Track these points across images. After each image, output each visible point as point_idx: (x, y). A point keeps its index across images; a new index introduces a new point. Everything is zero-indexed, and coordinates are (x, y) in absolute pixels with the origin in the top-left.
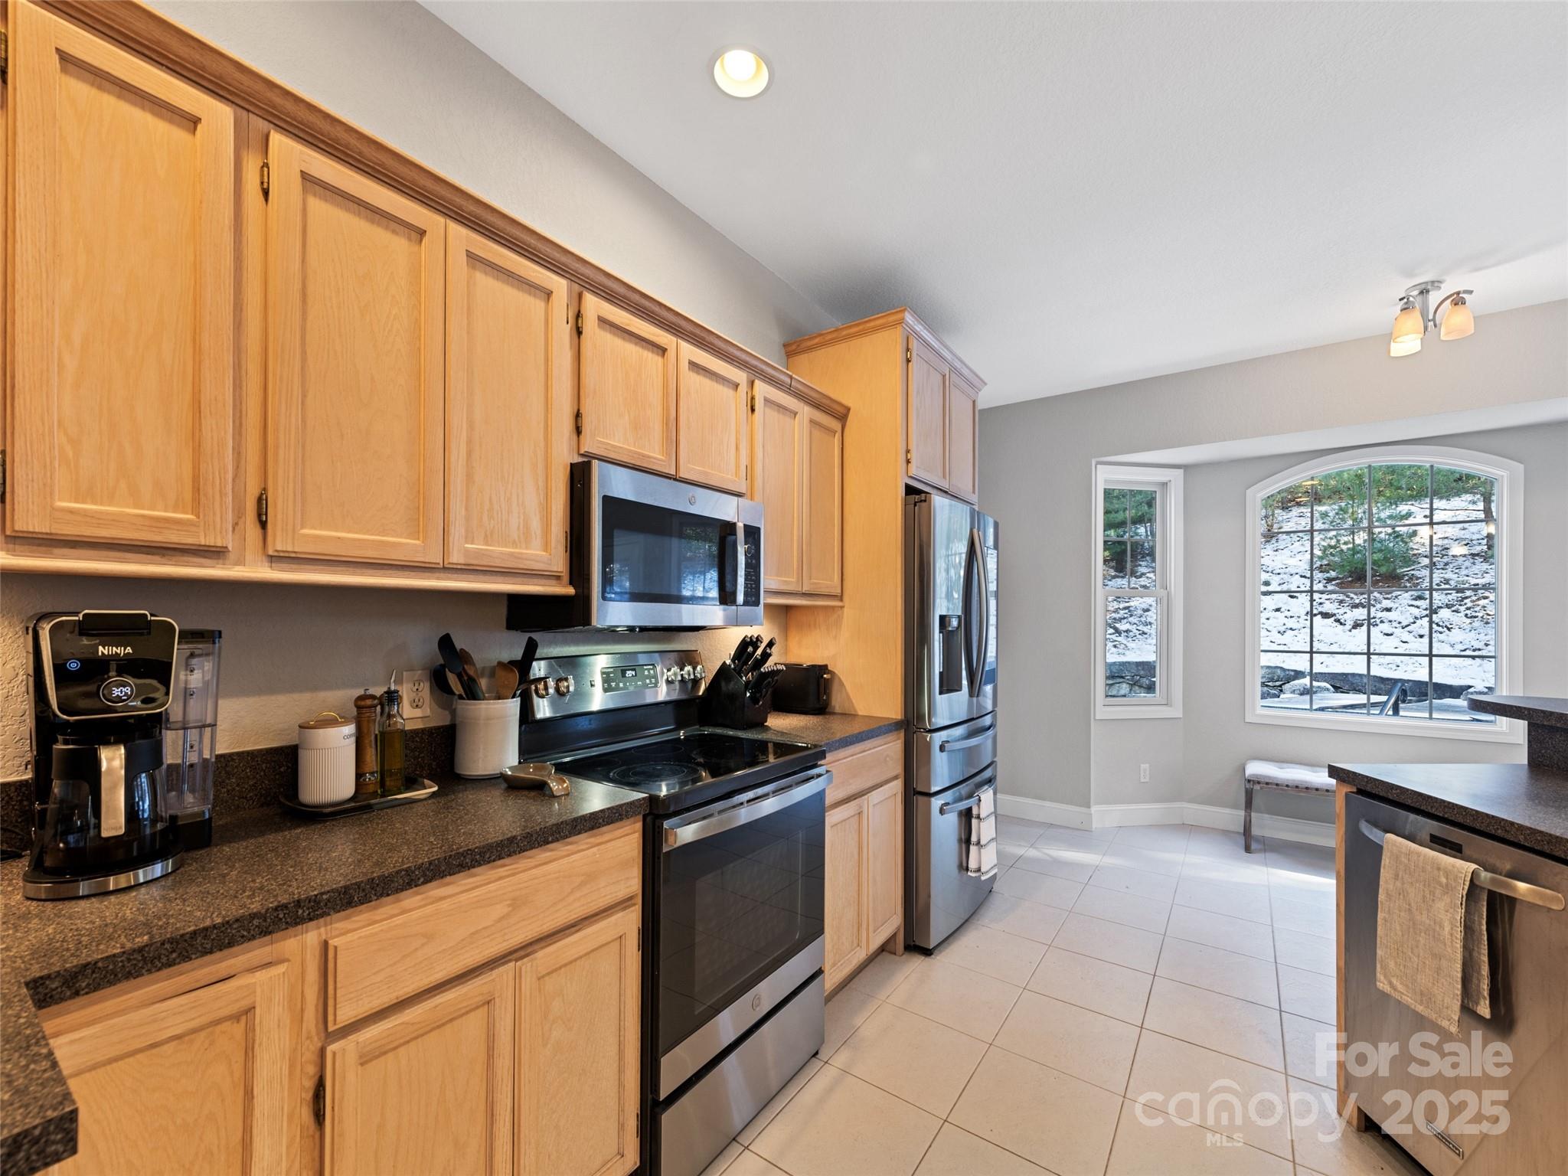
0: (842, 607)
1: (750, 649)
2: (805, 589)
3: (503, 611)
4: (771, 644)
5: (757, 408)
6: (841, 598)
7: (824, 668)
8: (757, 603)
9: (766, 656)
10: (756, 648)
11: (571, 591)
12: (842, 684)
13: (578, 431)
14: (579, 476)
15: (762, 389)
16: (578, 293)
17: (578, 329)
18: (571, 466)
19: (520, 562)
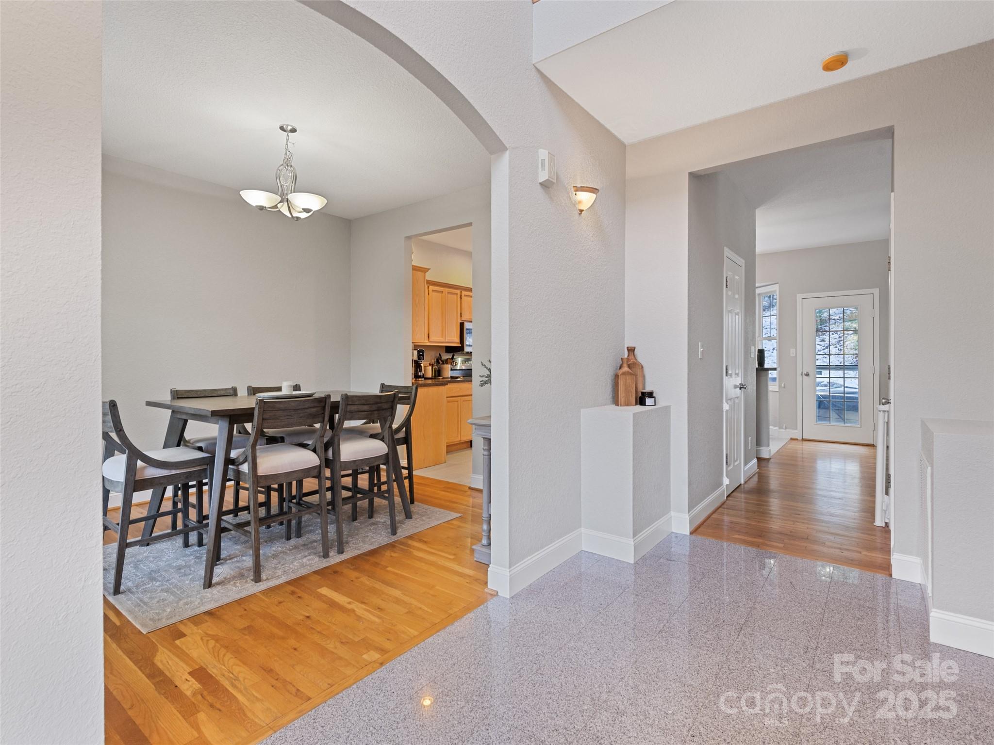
3: (445, 349)
11: (460, 345)
13: (461, 316)
14: (462, 325)
16: (461, 292)
17: (461, 298)
18: (461, 323)
19: (455, 341)
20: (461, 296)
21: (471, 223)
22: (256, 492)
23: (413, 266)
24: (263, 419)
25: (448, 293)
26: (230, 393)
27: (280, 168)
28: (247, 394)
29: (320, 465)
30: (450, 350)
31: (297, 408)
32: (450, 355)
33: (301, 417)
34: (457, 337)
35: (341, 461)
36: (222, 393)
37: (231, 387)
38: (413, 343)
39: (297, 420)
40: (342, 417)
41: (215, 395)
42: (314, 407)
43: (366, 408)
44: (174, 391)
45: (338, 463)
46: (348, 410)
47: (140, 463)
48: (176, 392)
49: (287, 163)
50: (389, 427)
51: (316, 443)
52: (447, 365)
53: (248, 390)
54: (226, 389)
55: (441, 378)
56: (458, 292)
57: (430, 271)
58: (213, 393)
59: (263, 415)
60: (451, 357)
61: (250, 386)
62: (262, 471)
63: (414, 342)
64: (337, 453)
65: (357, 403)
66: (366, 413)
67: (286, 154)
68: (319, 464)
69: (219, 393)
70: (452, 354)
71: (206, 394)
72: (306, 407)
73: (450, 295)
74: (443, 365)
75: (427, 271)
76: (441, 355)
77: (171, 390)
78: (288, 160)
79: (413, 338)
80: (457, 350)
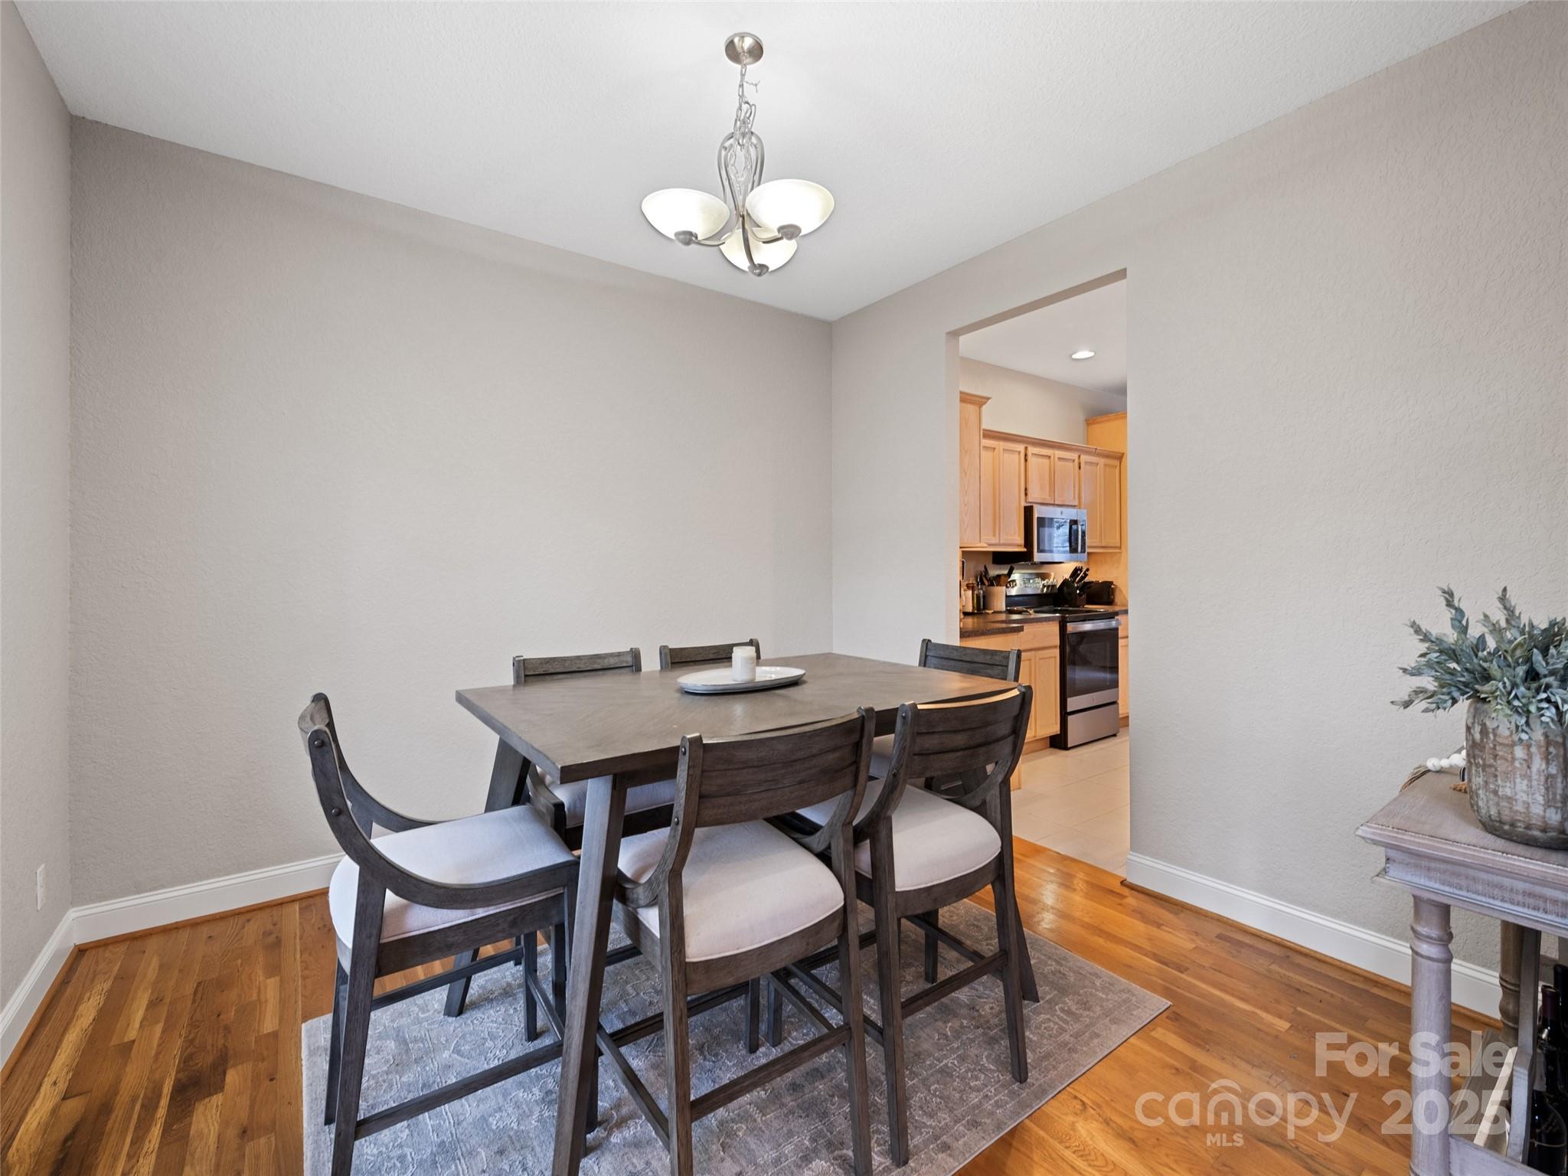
0: (1120, 553)
1: (1079, 572)
2: (1103, 544)
3: (991, 557)
4: (1088, 570)
5: (1082, 467)
6: (1120, 548)
7: (1111, 583)
8: (1084, 552)
9: (1086, 575)
10: (1081, 571)
11: (1025, 550)
12: (1120, 591)
13: (1026, 494)
14: (1028, 511)
15: (1084, 458)
16: (1026, 448)
17: (1026, 460)
18: (1025, 508)
19: (1013, 541)
20: (1026, 455)
21: (1125, 270)
22: (681, 1018)
23: (961, 393)
24: (701, 797)
25: (1004, 450)
26: (627, 662)
27: (727, 144)
28: (659, 668)
29: (845, 906)
30: (1000, 558)
31: (794, 757)
32: (1004, 569)
33: (801, 782)
34: (1019, 536)
35: (897, 890)
36: (612, 662)
37: (629, 650)
38: (961, 548)
39: (791, 793)
40: (902, 771)
41: (599, 667)
42: (835, 749)
43: (960, 740)
44: (519, 661)
45: (890, 897)
46: (917, 749)
47: (391, 898)
48: (522, 664)
49: (744, 130)
50: (1003, 782)
51: (831, 837)
52: (999, 588)
53: (661, 654)
54: (619, 654)
55: (990, 612)
56: (1021, 448)
57: (989, 401)
58: (595, 662)
59: (701, 784)
60: (1006, 572)
61: (664, 646)
62: (700, 946)
63: (963, 546)
64: (883, 861)
65: (940, 729)
66: (959, 754)
67: (740, 108)
68: (842, 903)
69: (606, 663)
70: (1009, 566)
71: (582, 666)
72: (815, 751)
73: (1007, 455)
74: (992, 588)
75: (985, 403)
76: (987, 566)
77: (514, 659)
78: (744, 123)
79: (961, 539)
80: (1021, 558)
